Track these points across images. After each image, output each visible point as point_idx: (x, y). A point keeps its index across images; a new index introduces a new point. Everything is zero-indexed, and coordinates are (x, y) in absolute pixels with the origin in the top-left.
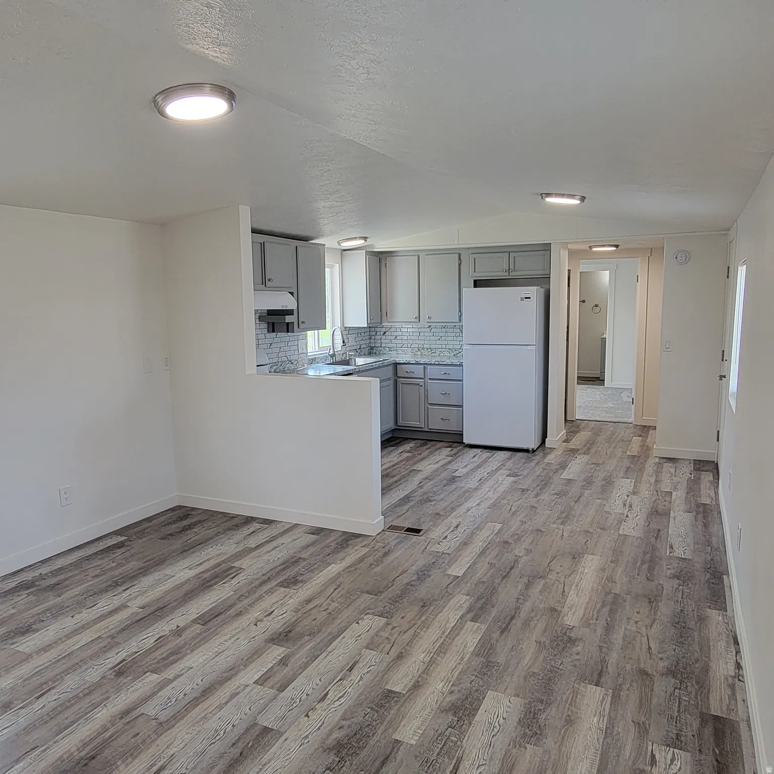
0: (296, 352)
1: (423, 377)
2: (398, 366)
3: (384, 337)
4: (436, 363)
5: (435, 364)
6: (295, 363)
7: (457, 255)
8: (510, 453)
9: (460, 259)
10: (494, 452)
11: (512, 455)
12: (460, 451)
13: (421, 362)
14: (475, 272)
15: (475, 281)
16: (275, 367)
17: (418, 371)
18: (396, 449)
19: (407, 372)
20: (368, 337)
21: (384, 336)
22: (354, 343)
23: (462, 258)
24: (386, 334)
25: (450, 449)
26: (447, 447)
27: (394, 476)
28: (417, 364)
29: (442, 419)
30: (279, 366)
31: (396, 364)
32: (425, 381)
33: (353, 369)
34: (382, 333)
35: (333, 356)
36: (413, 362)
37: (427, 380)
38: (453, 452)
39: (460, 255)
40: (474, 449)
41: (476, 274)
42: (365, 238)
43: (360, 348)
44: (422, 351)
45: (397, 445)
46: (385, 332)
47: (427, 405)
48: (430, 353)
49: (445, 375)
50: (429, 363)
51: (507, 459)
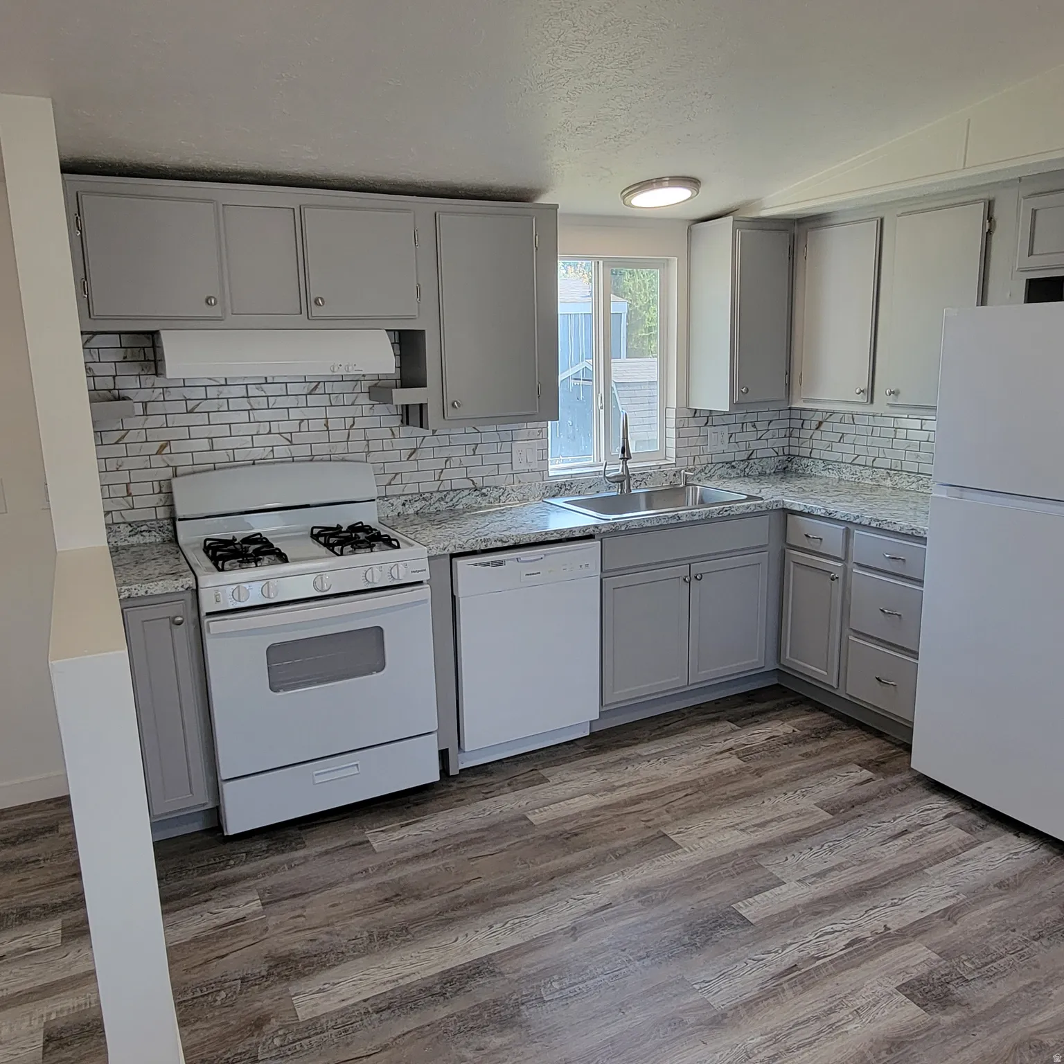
0: (506, 469)
1: (840, 555)
2: (790, 517)
3: (817, 434)
4: (874, 525)
5: (869, 526)
6: (495, 494)
7: (980, 209)
8: (1042, 853)
9: (990, 218)
10: (994, 829)
11: (1037, 866)
12: (886, 792)
13: (838, 516)
14: (1031, 254)
15: (1032, 284)
16: (418, 505)
17: (831, 536)
18: (733, 730)
19: (807, 536)
20: (782, 433)
21: (818, 432)
22: (725, 447)
23: (996, 214)
24: (822, 428)
25: (867, 774)
26: (864, 765)
27: (585, 846)
28: (829, 518)
29: (878, 679)
30: (432, 501)
31: (787, 512)
32: (845, 568)
33: (588, 527)
34: (814, 427)
35: (623, 479)
36: (819, 513)
37: (850, 565)
38: (862, 792)
39: (990, 206)
40: (935, 798)
41: (1035, 261)
42: (692, 182)
43: (748, 459)
44: (896, 478)
45: (742, 720)
46: (820, 423)
47: (847, 631)
48: (914, 486)
49: (894, 562)
50: (858, 521)
51: (1000, 885)
